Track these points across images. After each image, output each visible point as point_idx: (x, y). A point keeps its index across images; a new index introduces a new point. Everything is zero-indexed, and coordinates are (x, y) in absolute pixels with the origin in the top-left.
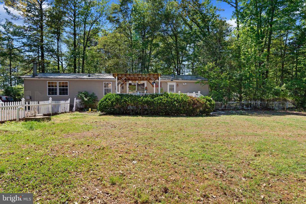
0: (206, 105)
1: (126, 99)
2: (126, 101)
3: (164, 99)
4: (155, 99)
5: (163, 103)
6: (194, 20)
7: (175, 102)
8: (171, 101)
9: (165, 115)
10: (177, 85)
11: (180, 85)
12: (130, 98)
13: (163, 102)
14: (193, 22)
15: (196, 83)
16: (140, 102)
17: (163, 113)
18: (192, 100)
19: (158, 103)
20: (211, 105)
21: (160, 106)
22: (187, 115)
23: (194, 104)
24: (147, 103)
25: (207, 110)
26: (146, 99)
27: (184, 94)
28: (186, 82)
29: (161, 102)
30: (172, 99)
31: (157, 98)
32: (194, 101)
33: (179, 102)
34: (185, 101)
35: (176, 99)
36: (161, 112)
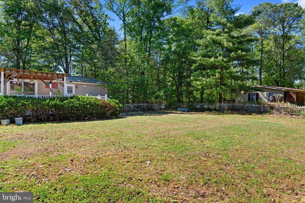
0: (115, 107)
1: (25, 103)
2: (26, 105)
3: (76, 103)
4: (65, 102)
5: (76, 107)
6: (86, 21)
7: (88, 105)
8: (84, 105)
9: (76, 120)
10: (76, 87)
11: (79, 87)
12: (30, 101)
13: (75, 105)
14: (85, 23)
15: (98, 86)
16: (45, 105)
17: (74, 117)
18: (103, 103)
19: (69, 107)
20: (119, 107)
21: (71, 110)
22: (98, 118)
23: (106, 107)
24: (55, 107)
25: (117, 112)
26: (53, 102)
27: (94, 97)
28: (86, 85)
29: (72, 106)
30: (84, 102)
31: (67, 101)
32: (106, 104)
33: (92, 105)
34: (98, 105)
35: (88, 102)
36: (72, 117)
